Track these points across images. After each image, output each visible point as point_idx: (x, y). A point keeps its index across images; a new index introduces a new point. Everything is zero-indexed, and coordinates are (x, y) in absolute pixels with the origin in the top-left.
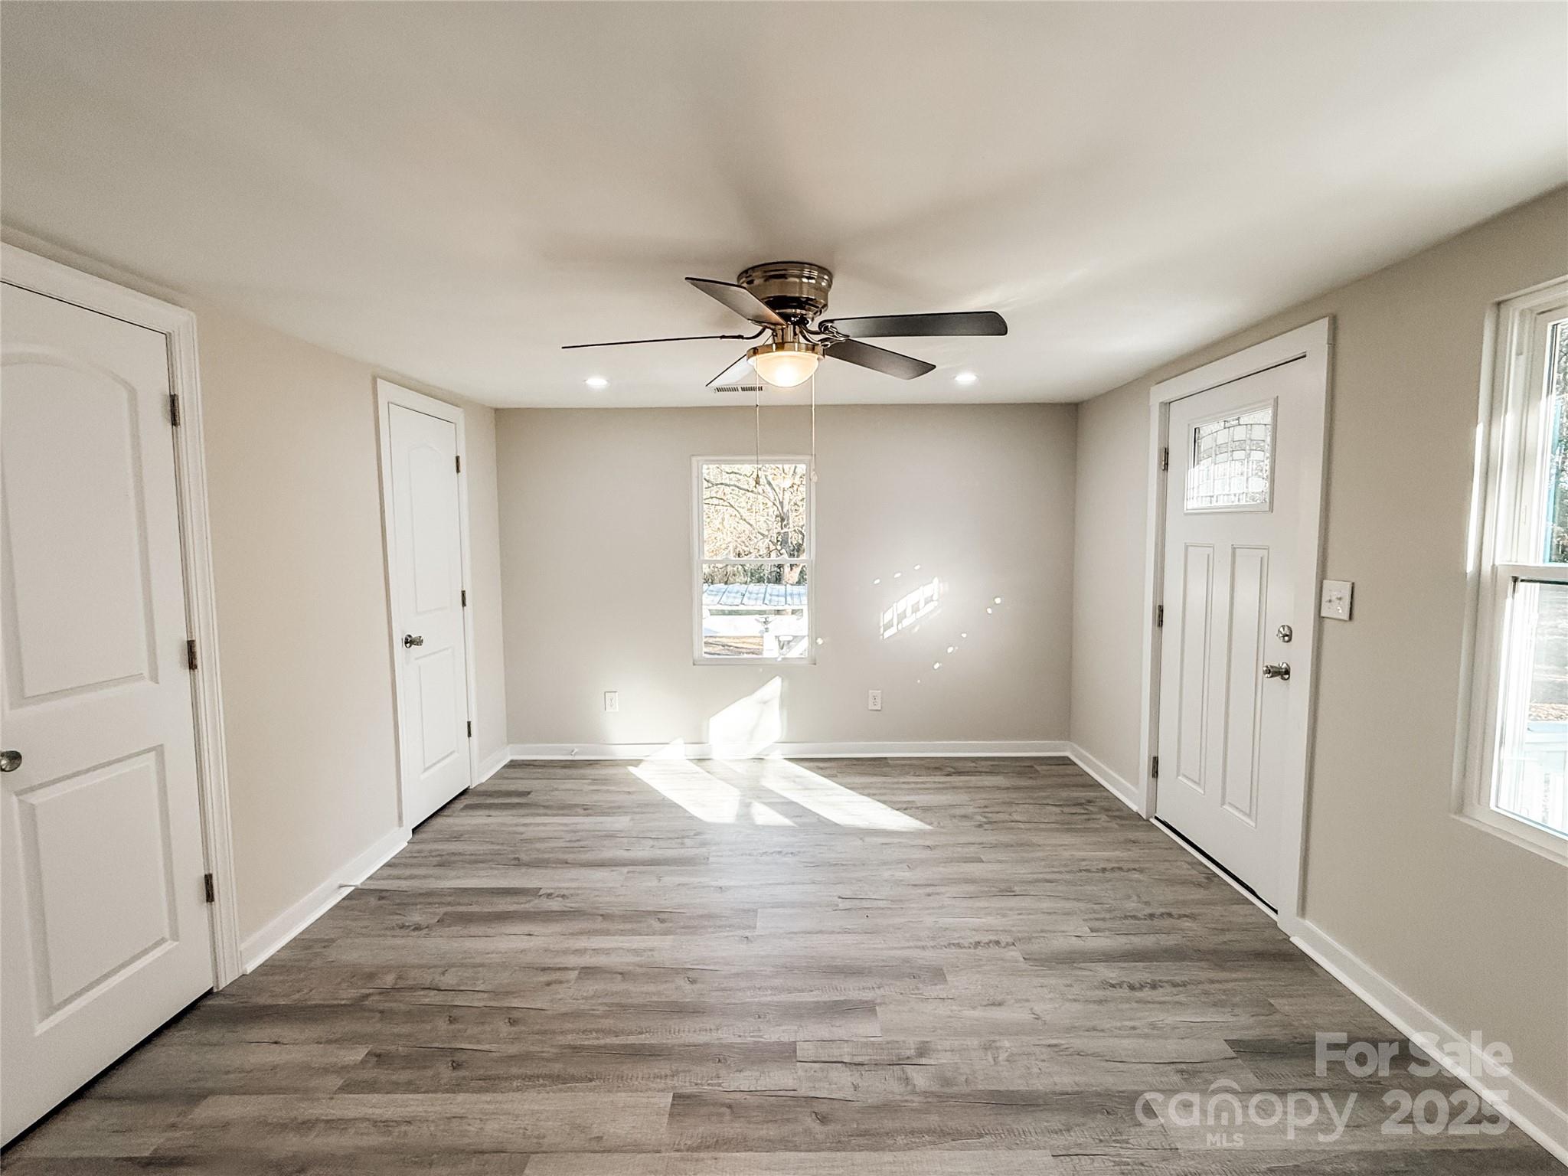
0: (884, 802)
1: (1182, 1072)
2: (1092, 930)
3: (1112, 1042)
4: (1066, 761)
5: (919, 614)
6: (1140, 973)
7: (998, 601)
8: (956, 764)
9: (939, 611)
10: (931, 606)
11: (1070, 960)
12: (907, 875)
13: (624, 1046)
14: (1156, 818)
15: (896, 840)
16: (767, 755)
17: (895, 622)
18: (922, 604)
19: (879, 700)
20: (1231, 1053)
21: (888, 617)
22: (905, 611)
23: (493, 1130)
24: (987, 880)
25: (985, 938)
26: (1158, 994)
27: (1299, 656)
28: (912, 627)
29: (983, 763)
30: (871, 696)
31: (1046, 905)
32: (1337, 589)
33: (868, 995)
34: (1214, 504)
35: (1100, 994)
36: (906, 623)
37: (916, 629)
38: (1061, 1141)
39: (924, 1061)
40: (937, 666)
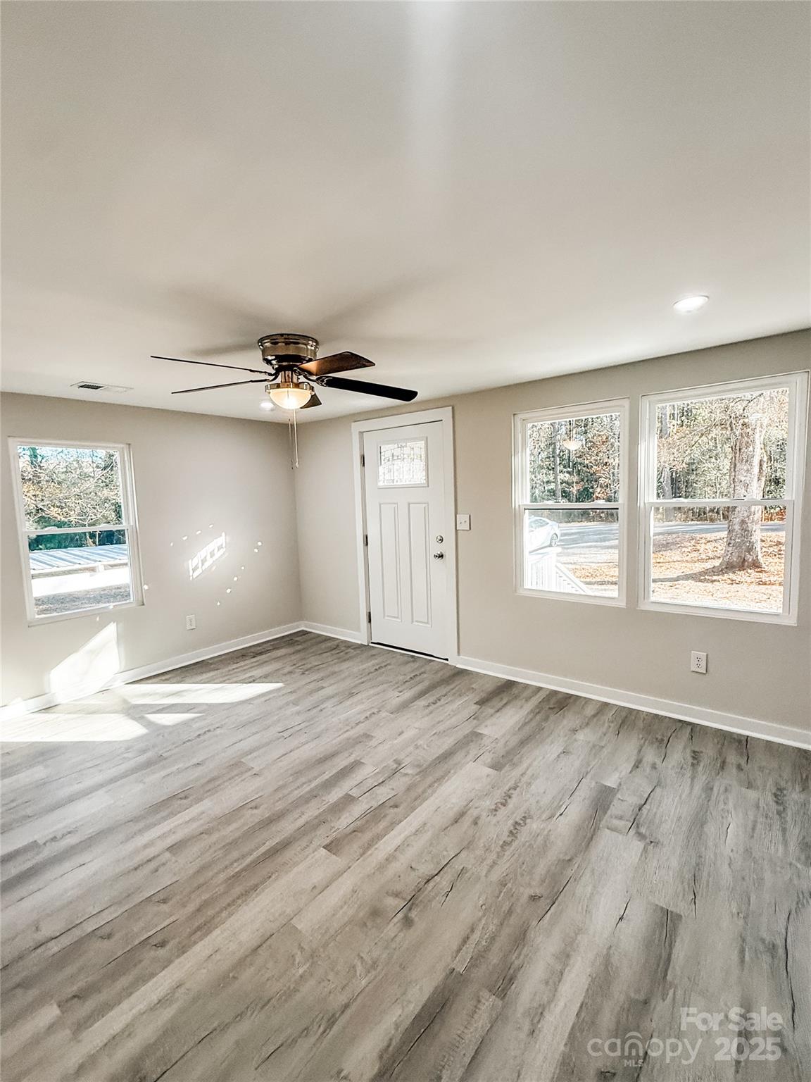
0: (236, 682)
1: (474, 719)
2: (400, 692)
3: (448, 722)
4: (304, 633)
5: (214, 558)
6: (430, 698)
7: (260, 544)
8: (253, 650)
9: (227, 554)
10: (222, 551)
11: (405, 706)
12: (297, 708)
13: (265, 853)
14: (372, 643)
15: (271, 696)
16: (110, 686)
17: (200, 565)
18: (216, 551)
19: (194, 622)
20: (479, 707)
21: (195, 561)
22: (205, 557)
23: (248, 938)
24: (337, 694)
25: (368, 714)
26: (442, 702)
27: (448, 548)
28: (210, 567)
29: (265, 645)
30: (188, 620)
31: (372, 692)
32: (463, 518)
33: (351, 759)
34: (395, 483)
35: (427, 711)
36: (207, 565)
37: (214, 568)
38: (470, 757)
39: (403, 765)
40: (229, 591)
